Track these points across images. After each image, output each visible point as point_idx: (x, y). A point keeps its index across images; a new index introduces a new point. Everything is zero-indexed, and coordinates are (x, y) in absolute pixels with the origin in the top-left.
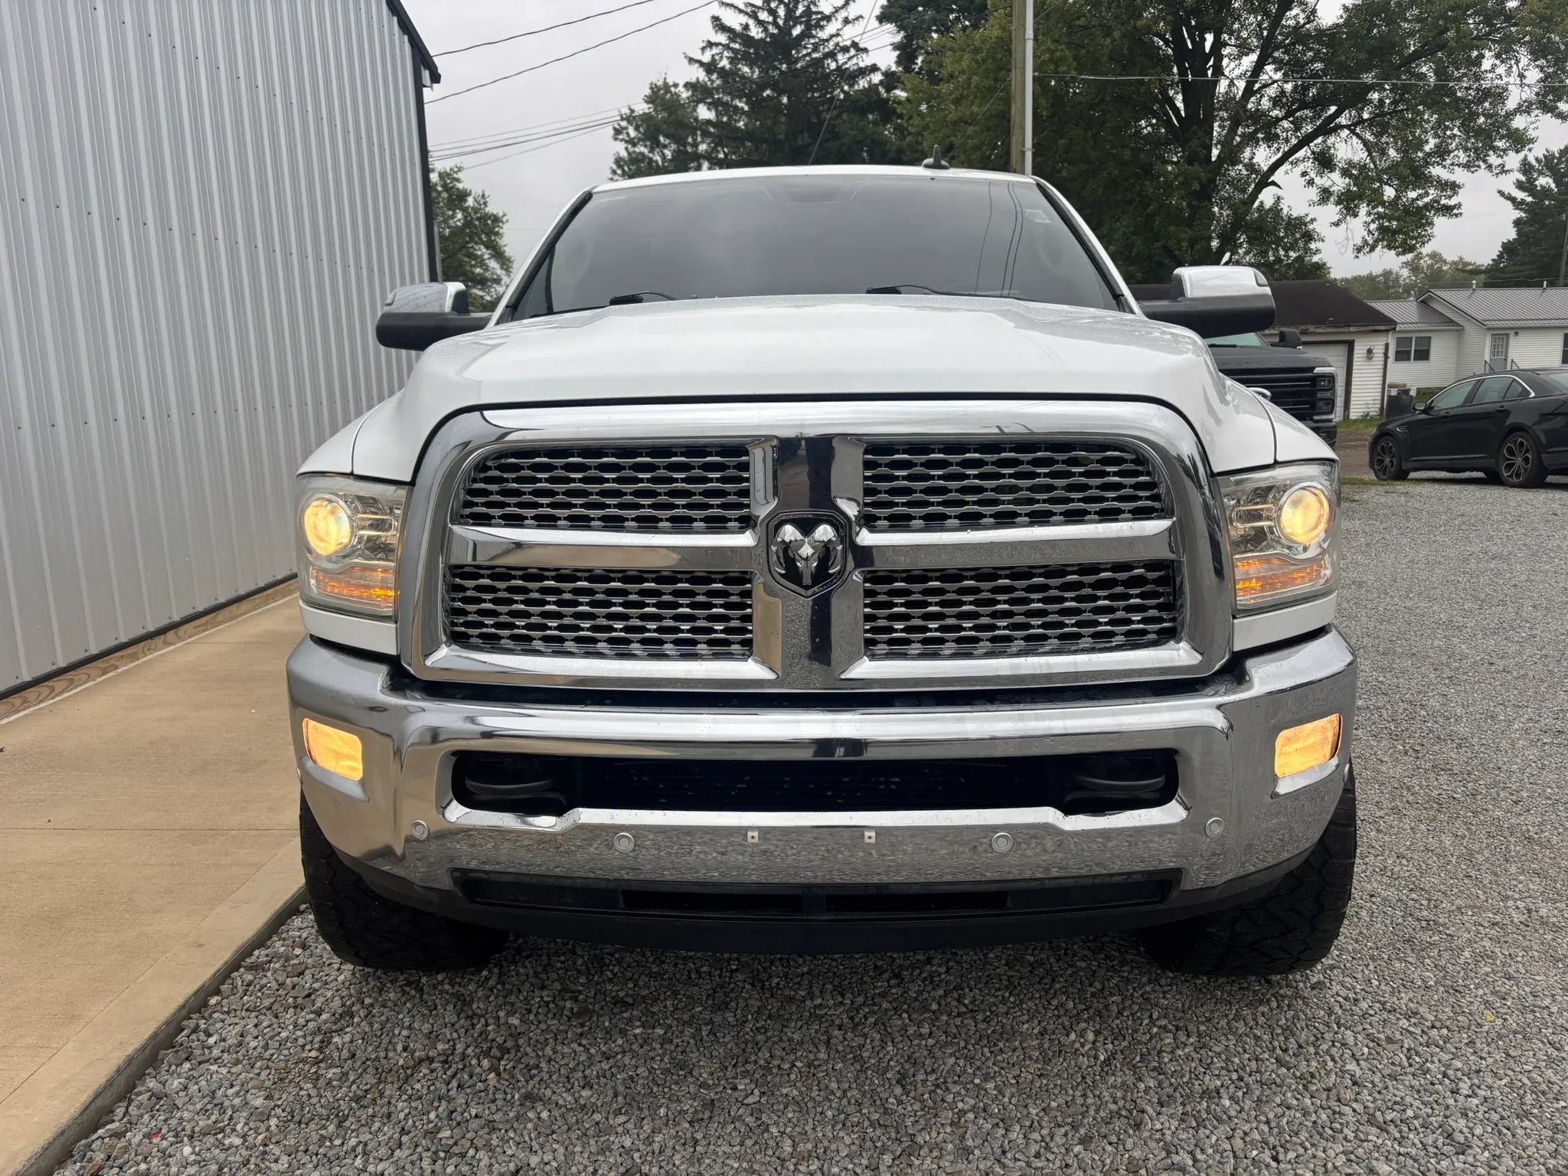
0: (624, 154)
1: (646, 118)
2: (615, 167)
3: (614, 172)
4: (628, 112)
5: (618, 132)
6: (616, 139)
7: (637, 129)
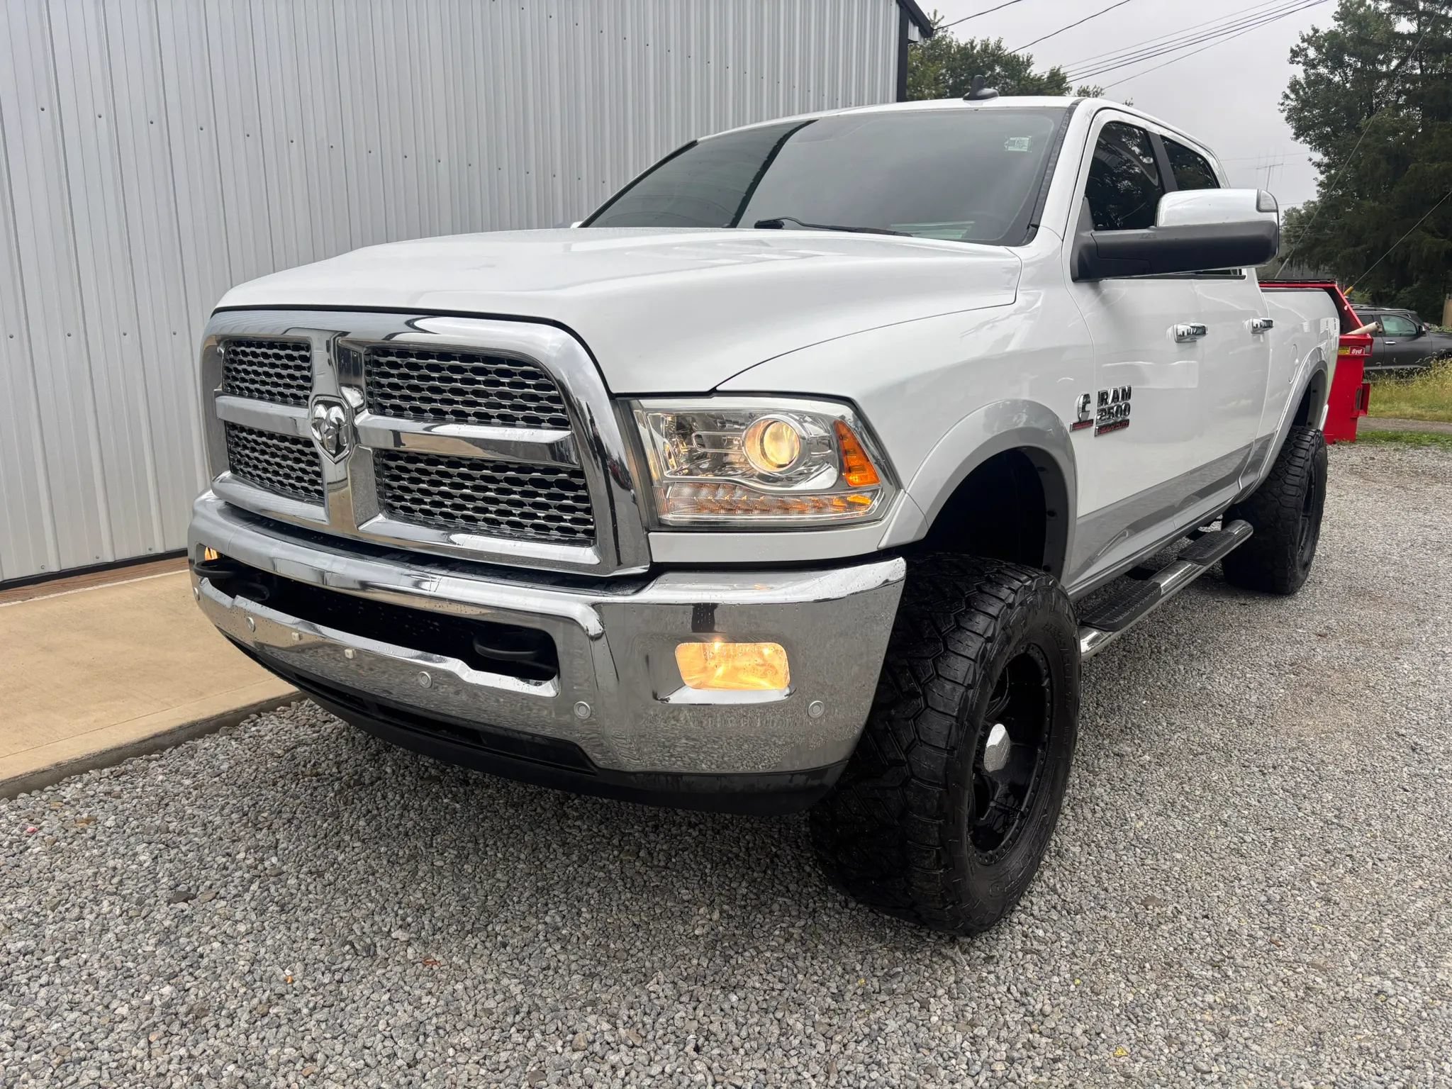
0: (1301, 76)
1: (1332, 35)
2: (1288, 91)
3: (1287, 97)
4: (1311, 33)
5: (1295, 54)
6: (1292, 62)
7: (1318, 49)
